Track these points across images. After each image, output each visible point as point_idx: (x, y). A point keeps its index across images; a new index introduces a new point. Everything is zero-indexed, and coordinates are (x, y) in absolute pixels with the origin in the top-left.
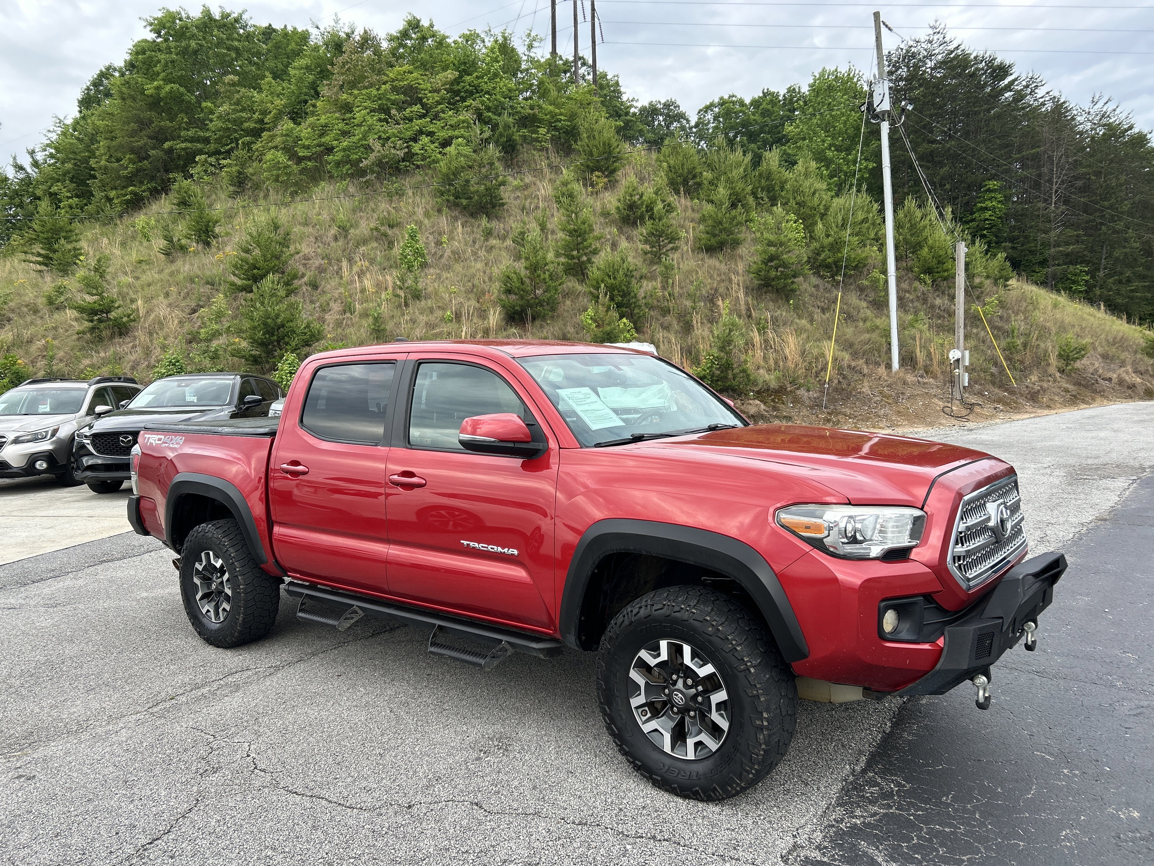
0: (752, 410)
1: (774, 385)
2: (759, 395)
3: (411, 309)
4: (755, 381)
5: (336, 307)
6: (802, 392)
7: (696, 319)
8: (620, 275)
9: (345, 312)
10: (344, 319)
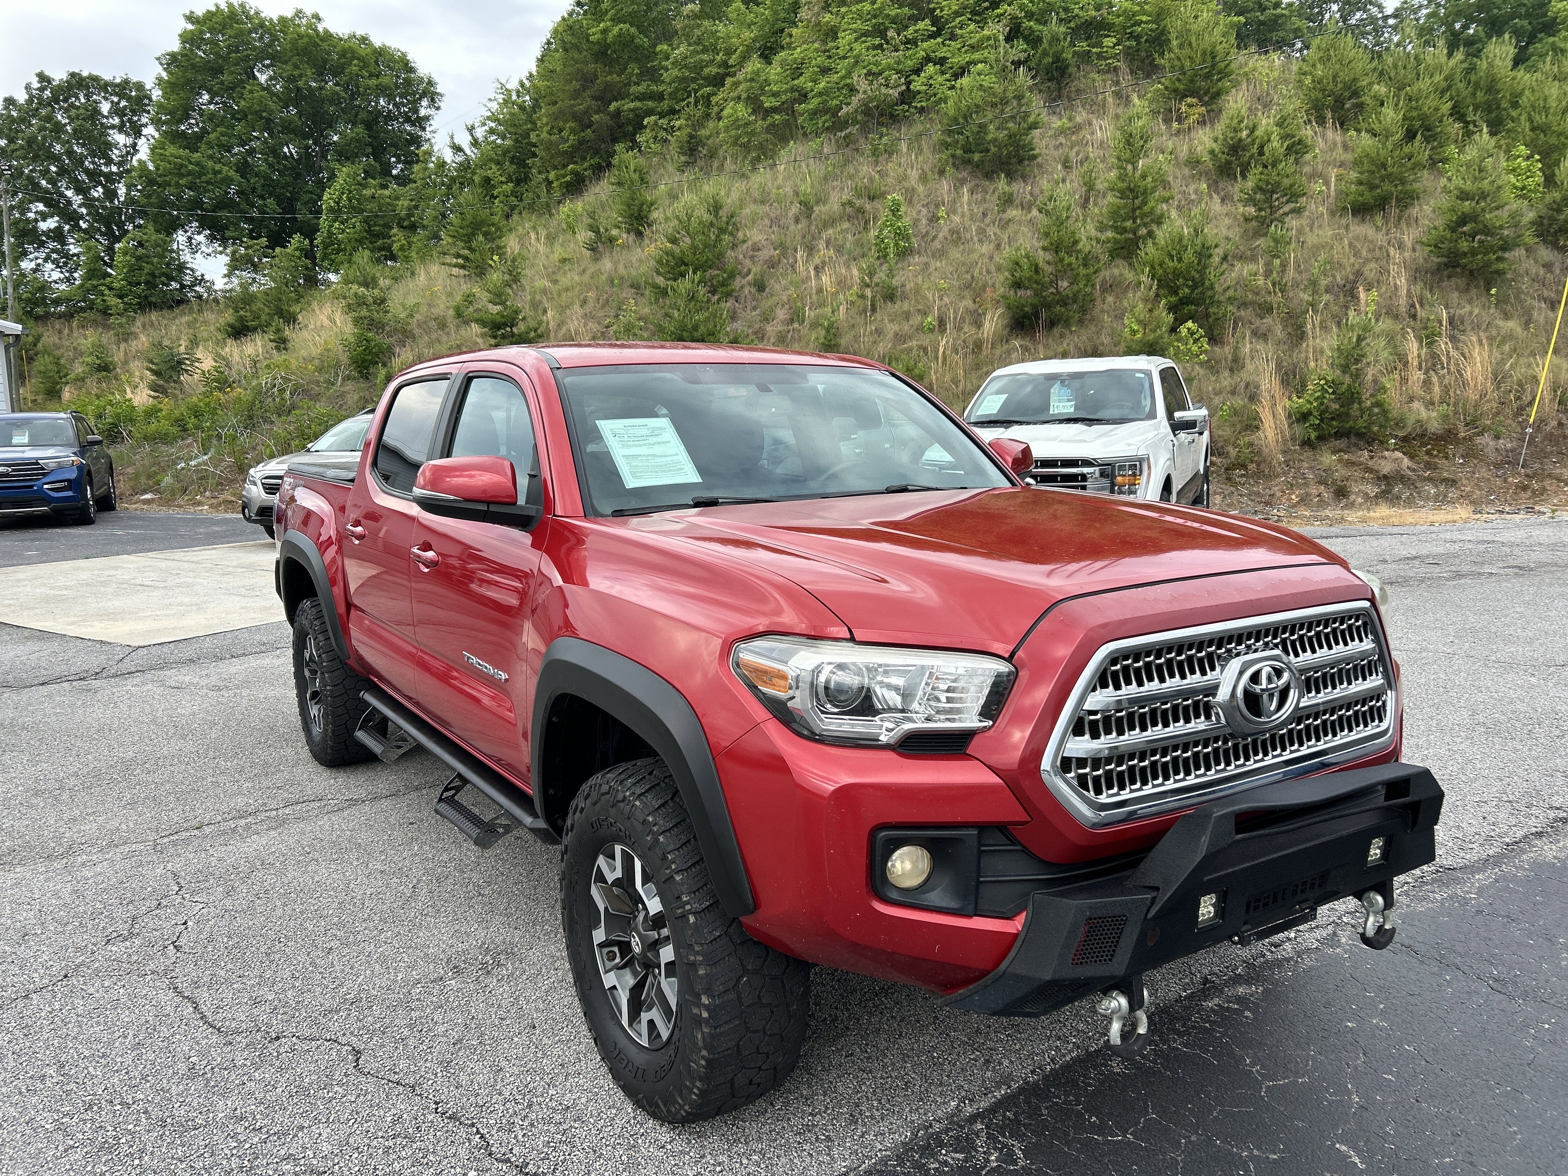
0: (1386, 468)
1: (1435, 426)
2: (1406, 443)
3: (878, 315)
4: (1402, 420)
5: (782, 314)
6: (1486, 440)
7: (1311, 322)
8: (1189, 256)
9: (792, 321)
10: (789, 331)
